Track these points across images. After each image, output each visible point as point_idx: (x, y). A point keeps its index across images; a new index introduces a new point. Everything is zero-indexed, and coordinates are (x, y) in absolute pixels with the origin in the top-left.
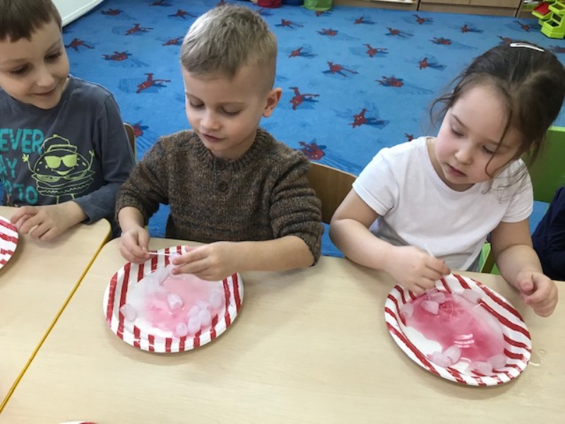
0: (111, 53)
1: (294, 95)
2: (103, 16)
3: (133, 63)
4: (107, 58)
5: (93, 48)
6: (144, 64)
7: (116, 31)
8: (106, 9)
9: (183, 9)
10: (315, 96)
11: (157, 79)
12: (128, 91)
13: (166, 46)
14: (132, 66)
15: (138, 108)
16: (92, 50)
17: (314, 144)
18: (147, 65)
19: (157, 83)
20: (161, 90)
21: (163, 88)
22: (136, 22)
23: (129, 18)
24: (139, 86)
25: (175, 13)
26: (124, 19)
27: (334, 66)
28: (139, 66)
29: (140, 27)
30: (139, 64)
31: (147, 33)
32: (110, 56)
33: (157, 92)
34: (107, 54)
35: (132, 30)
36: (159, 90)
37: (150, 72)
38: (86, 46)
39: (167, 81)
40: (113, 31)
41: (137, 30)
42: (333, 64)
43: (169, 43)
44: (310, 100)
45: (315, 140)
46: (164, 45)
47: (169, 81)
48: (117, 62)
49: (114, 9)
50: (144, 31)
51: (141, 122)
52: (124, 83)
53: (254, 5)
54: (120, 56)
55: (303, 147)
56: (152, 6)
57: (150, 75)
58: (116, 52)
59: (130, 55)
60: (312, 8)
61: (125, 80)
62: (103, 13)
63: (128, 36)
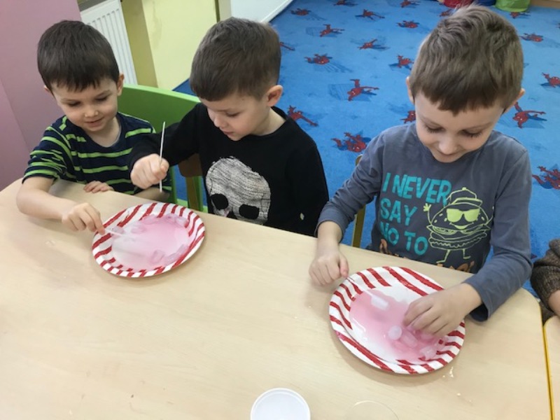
0: (312, 56)
1: (517, 112)
2: (294, 16)
3: (335, 67)
4: (310, 61)
5: (293, 50)
6: (348, 70)
7: (309, 31)
8: (295, 9)
9: (369, 10)
10: (542, 113)
11: (364, 86)
12: (339, 98)
13: (363, 49)
14: (337, 71)
15: (356, 117)
16: (293, 52)
17: (557, 170)
18: (351, 71)
19: (366, 90)
20: (372, 98)
21: (373, 96)
22: (327, 23)
23: (319, 18)
24: (348, 93)
25: (362, 14)
26: (313, 19)
27: (552, 79)
28: (343, 71)
29: (331, 28)
30: (343, 69)
31: (339, 35)
32: (312, 59)
33: (368, 100)
34: (309, 56)
35: (324, 31)
36: (370, 99)
37: (356, 78)
38: (287, 47)
39: (375, 89)
40: (307, 32)
41: (328, 31)
42: (551, 76)
43: (365, 46)
44: (536, 118)
45: (556, 165)
46: (361, 48)
47: (377, 89)
48: (320, 66)
49: (302, 9)
50: (336, 32)
51: (361, 133)
52: (333, 89)
53: (441, 4)
54: (321, 60)
55: (544, 172)
56: (337, 6)
57: (357, 82)
58: (316, 55)
59: (331, 58)
60: (506, 9)
61: (333, 85)
62: (293, 13)
63: (323, 38)
